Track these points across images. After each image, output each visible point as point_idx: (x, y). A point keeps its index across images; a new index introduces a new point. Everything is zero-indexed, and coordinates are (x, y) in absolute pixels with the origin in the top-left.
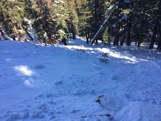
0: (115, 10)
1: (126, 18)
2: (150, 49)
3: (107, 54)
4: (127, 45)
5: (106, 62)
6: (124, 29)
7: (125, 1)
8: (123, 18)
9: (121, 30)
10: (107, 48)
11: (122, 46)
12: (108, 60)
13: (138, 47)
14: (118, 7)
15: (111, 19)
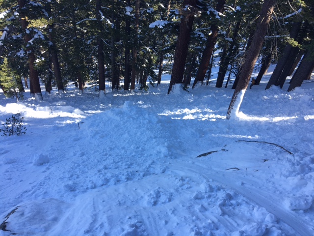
0: (12, 20)
1: (42, 37)
2: (101, 91)
3: (19, 114)
4: (59, 90)
5: (18, 132)
6: (43, 59)
7: (31, 2)
8: (36, 36)
9: (37, 61)
10: (16, 102)
11: (50, 93)
12: (22, 128)
13: (81, 90)
14: (18, 14)
15: (11, 39)
